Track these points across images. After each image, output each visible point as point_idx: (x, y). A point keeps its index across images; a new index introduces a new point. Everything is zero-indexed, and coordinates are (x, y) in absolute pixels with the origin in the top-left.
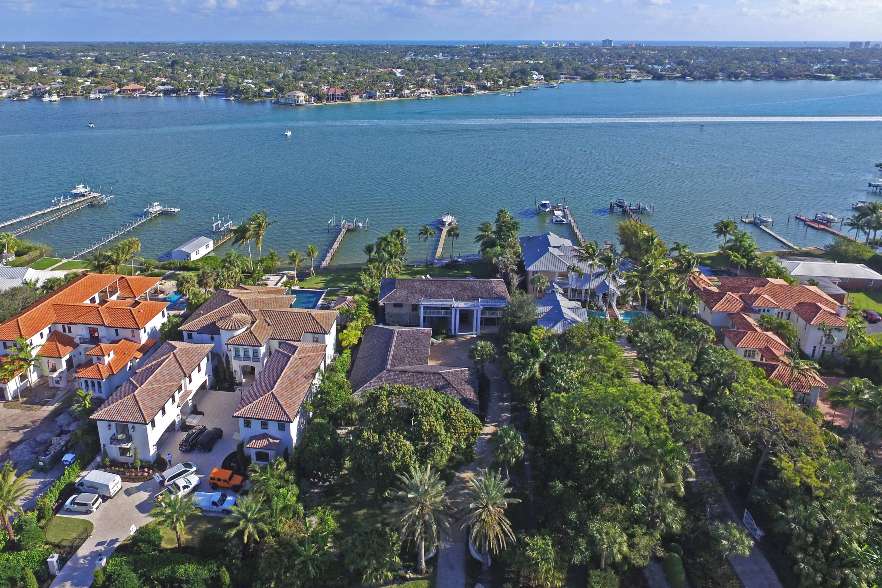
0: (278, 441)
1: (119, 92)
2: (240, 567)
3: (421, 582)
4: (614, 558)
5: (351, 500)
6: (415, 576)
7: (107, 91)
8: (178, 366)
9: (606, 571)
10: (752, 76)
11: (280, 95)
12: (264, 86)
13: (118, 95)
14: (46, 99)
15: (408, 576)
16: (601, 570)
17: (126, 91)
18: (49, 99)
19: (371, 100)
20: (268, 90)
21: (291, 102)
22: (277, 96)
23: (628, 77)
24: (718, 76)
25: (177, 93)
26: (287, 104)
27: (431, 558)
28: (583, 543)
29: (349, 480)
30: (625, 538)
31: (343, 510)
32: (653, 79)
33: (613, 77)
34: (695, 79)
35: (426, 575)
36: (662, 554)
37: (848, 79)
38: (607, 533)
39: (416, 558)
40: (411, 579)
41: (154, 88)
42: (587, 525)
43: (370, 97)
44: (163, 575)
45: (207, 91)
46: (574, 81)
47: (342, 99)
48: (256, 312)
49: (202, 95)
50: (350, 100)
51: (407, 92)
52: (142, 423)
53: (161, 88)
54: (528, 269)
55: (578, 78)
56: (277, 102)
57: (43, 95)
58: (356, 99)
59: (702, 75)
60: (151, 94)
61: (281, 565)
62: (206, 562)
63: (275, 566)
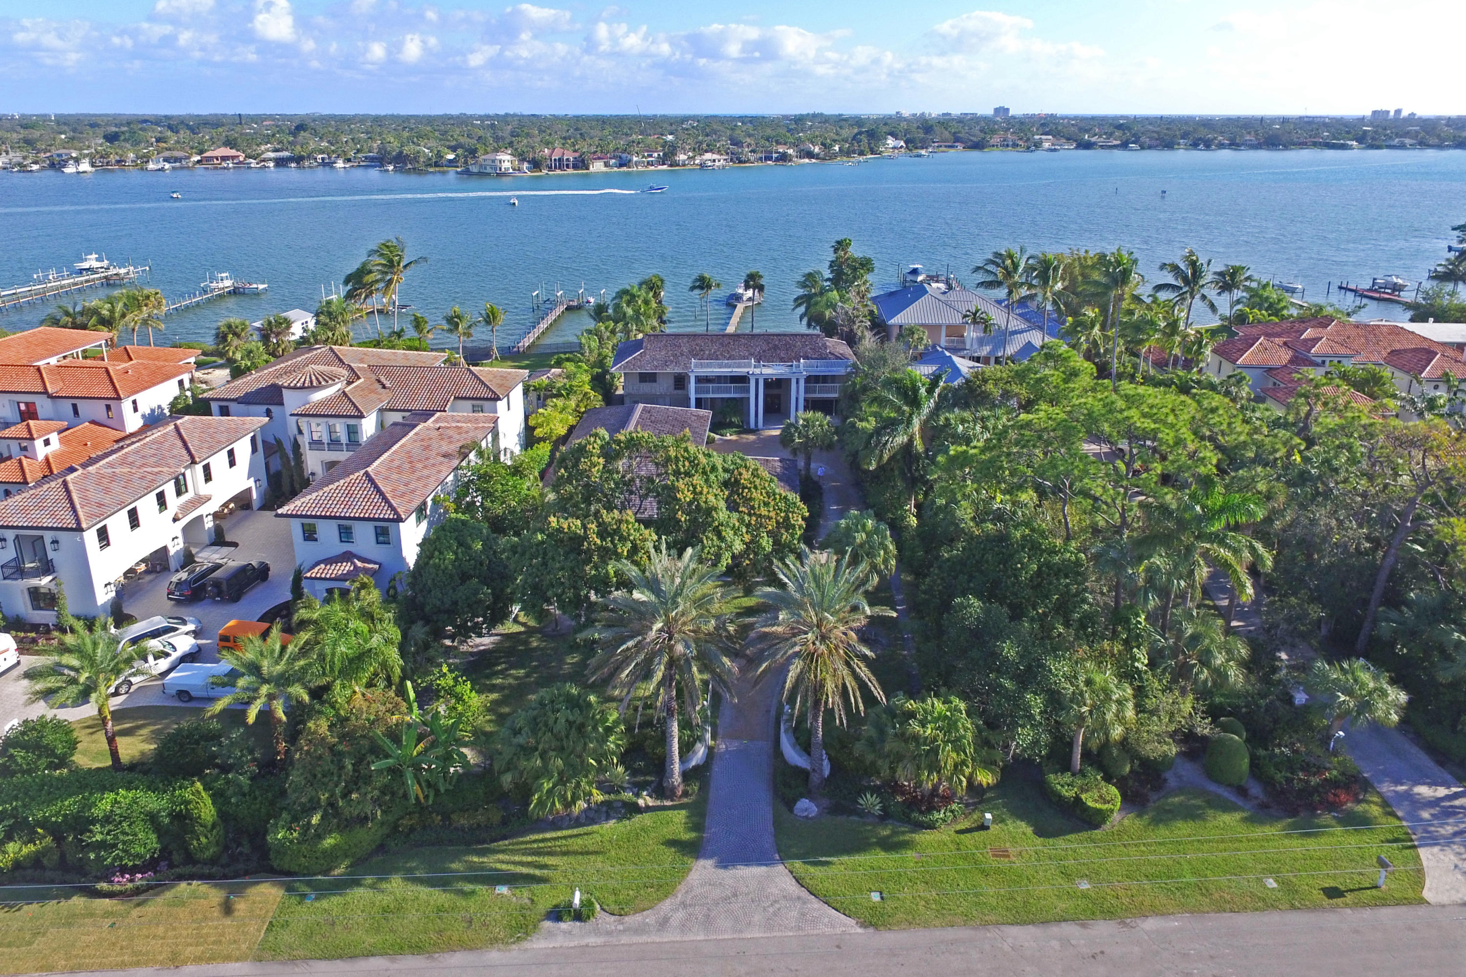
0: (377, 566)
1: (198, 162)
2: (246, 789)
3: (670, 813)
4: (1107, 734)
5: (527, 675)
6: (658, 803)
7: (177, 160)
8: (179, 443)
9: (1084, 776)
10: (1230, 145)
11: (470, 161)
12: (446, 150)
13: (197, 166)
14: (70, 169)
15: (641, 802)
16: (1073, 775)
17: (210, 159)
18: (74, 170)
19: (625, 169)
20: (451, 156)
21: (489, 170)
22: (466, 162)
23: (1038, 145)
24: (1179, 144)
25: (298, 163)
26: (482, 175)
27: (696, 768)
28: (1036, 703)
29: (526, 643)
30: (1130, 691)
31: (506, 692)
32: (1076, 148)
33: (1015, 145)
34: (1142, 148)
35: (685, 800)
36: (1206, 731)
37: (1378, 147)
38: (1089, 682)
39: (661, 766)
40: (648, 809)
41: (259, 155)
42: (1043, 666)
43: (621, 165)
44: (57, 814)
45: (349, 160)
46: (952, 151)
47: (575, 167)
48: (360, 369)
49: (340, 164)
50: (588, 169)
51: (682, 157)
52: (72, 529)
53: (272, 155)
54: (892, 322)
55: (960, 146)
56: (467, 173)
57: (63, 164)
58: (598, 167)
59: (1155, 143)
60: (253, 163)
61: (340, 776)
62: (170, 784)
63: (326, 780)
